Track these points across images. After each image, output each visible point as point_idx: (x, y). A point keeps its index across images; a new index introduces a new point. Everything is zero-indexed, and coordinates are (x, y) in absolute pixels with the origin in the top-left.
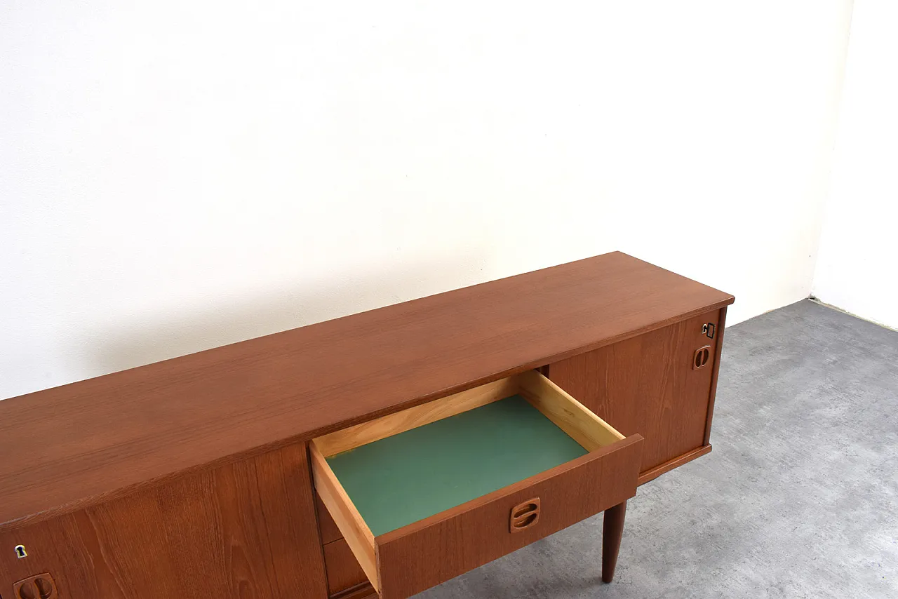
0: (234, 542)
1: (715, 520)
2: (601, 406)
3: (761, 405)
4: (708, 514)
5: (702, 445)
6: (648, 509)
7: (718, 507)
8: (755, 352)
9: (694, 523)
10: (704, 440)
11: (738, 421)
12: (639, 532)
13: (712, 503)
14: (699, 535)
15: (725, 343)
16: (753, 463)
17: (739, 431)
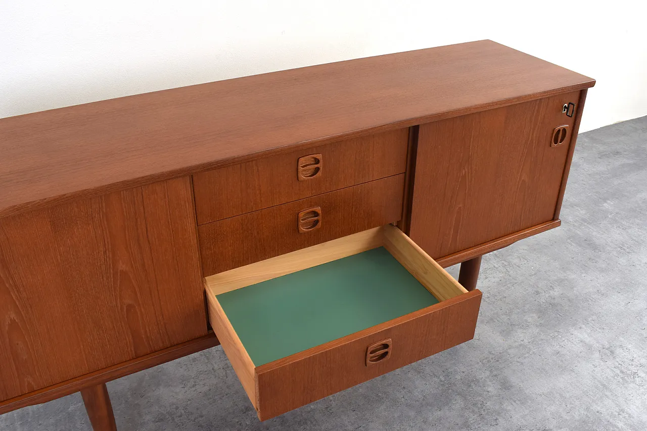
0: (122, 266)
1: (556, 292)
2: (464, 172)
3: (605, 200)
4: (551, 286)
5: (552, 218)
6: (497, 280)
7: (561, 281)
8: (602, 155)
9: (537, 293)
10: (554, 214)
11: (583, 212)
12: (488, 298)
13: (555, 278)
14: (542, 303)
15: (577, 147)
16: (594, 247)
17: (584, 220)
